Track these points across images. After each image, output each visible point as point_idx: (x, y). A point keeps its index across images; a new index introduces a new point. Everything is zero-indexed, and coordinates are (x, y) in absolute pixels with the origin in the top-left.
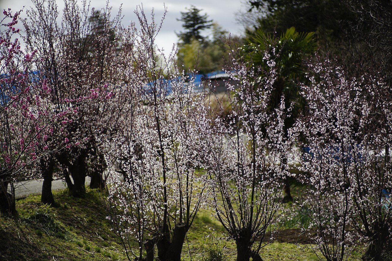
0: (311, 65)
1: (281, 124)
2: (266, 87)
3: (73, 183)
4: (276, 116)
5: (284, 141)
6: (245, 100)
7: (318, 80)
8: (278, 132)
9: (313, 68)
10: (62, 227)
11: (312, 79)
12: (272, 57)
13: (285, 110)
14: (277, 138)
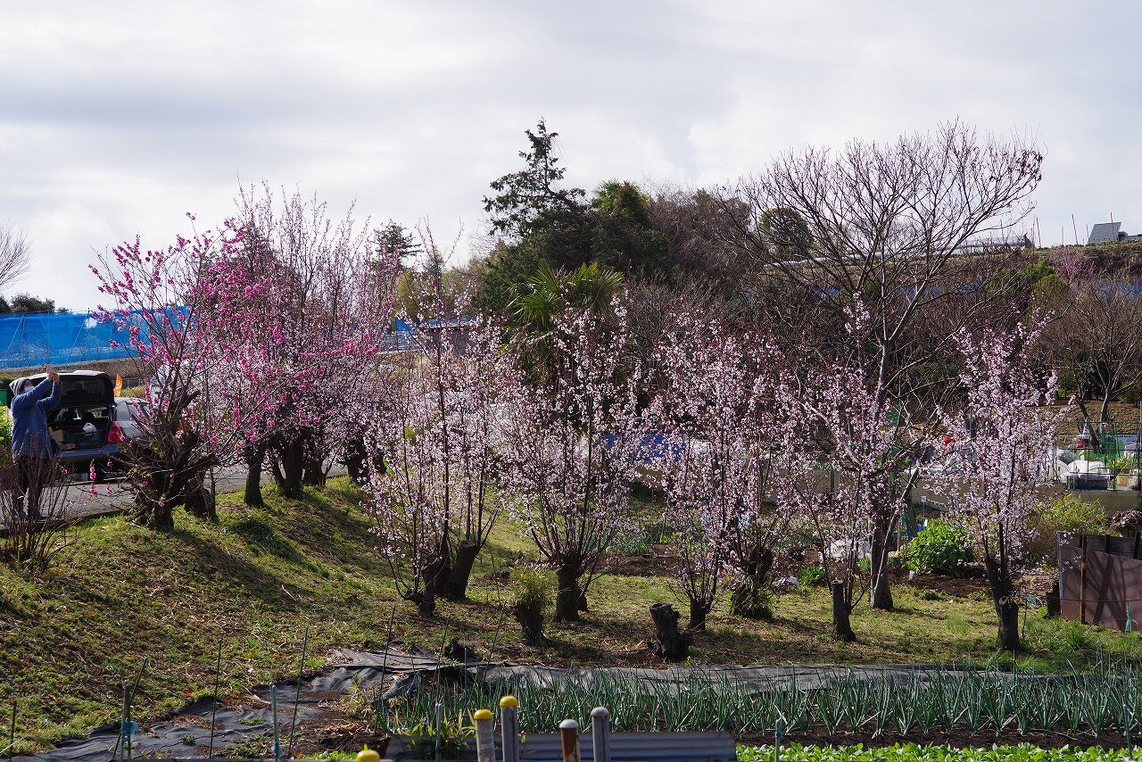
0: (675, 315)
1: (633, 401)
2: (611, 347)
3: (284, 476)
4: (625, 389)
5: (636, 427)
6: (580, 364)
7: (680, 336)
8: (628, 413)
9: (676, 318)
10: (285, 542)
11: (672, 336)
12: (623, 303)
13: (641, 381)
14: (627, 421)
